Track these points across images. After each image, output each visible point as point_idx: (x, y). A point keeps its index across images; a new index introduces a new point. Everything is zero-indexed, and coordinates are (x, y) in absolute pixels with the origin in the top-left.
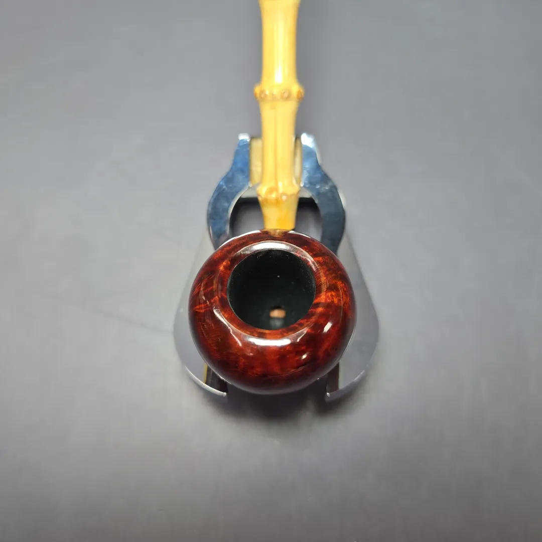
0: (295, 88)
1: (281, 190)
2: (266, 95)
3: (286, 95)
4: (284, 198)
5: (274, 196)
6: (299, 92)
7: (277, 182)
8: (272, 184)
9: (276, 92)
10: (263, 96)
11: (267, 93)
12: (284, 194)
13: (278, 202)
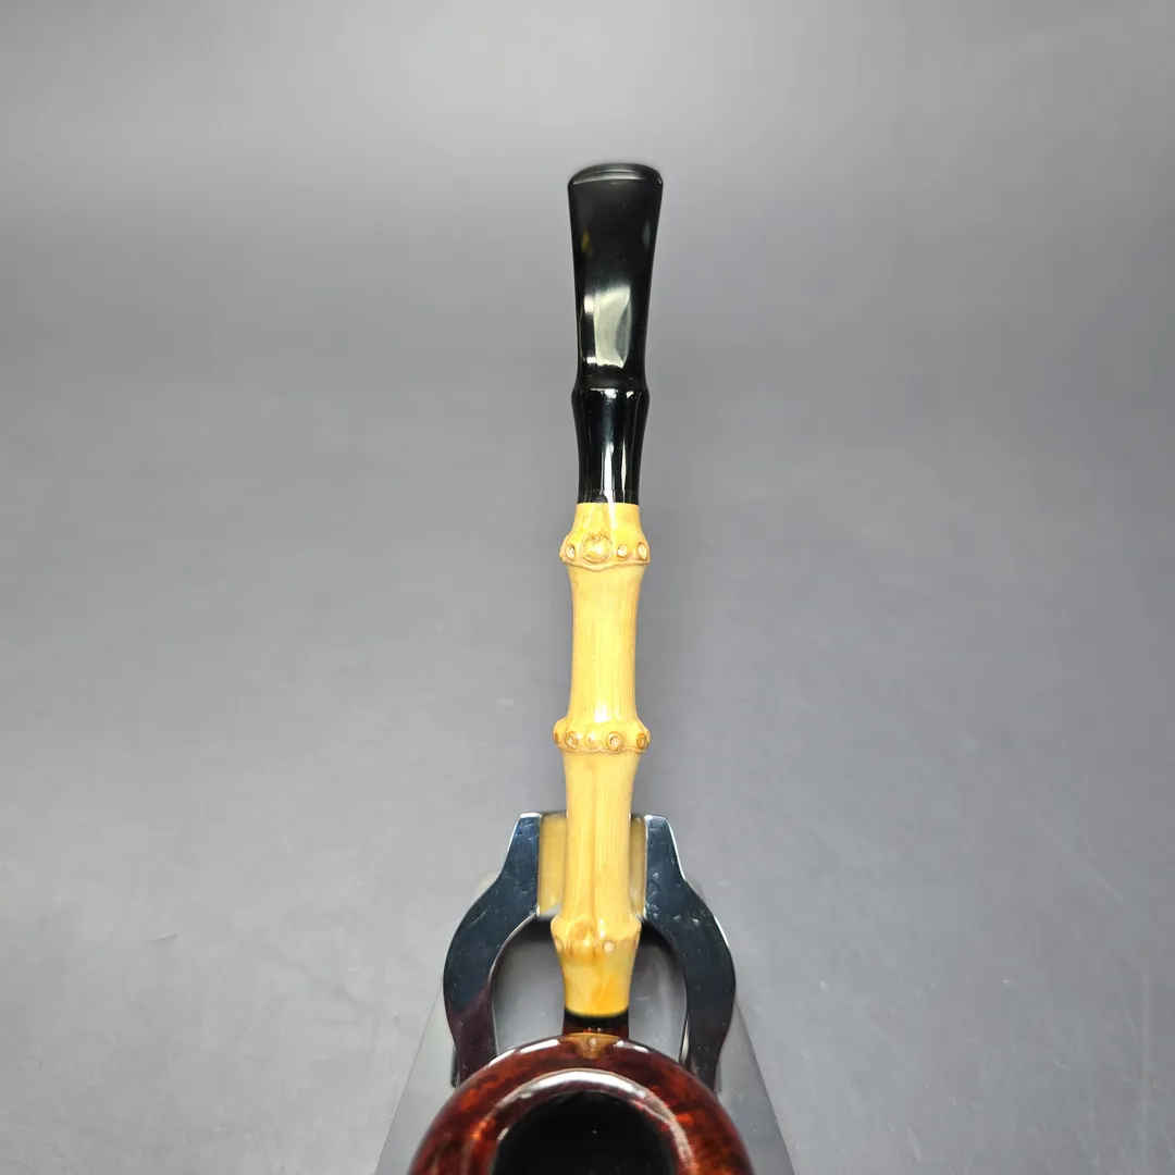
0: (635, 730)
1: (602, 934)
2: (576, 742)
3: (615, 744)
4: (608, 947)
5: (587, 943)
6: (642, 735)
7: (593, 913)
8: (585, 917)
9: (597, 736)
10: (570, 742)
11: (580, 736)
12: (608, 940)
13: (595, 956)
